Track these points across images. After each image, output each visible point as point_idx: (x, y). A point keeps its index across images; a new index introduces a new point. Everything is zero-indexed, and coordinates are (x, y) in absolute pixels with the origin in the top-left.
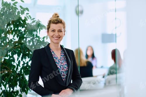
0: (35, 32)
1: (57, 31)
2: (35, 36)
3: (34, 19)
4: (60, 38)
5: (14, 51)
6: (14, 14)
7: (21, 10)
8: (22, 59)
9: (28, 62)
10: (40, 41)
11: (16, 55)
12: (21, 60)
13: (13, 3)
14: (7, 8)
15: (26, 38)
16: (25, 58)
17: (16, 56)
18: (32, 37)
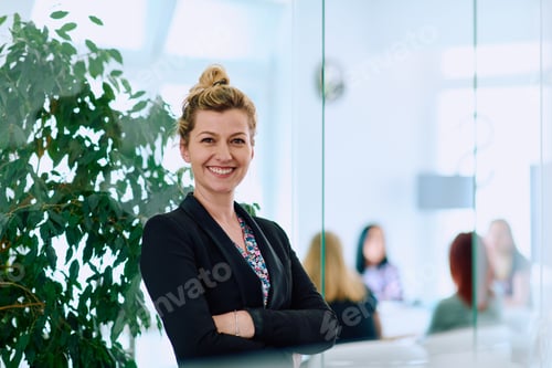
0: (145, 146)
1: (223, 143)
2: (145, 165)
4: (235, 168)
5: (55, 223)
6: (62, 73)
7: (91, 59)
8: (87, 257)
9: (109, 270)
10: (164, 183)
11: (63, 237)
12: (81, 262)
13: (59, 28)
14: (31, 46)
15: (107, 170)
16: (101, 253)
17: (60, 243)
18: (132, 169)
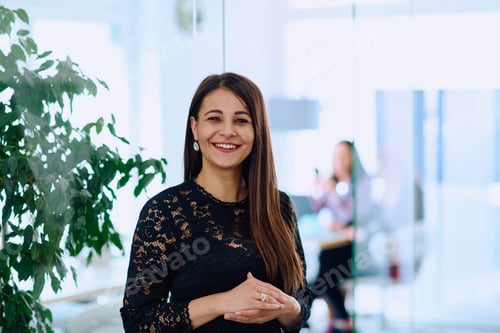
3: (46, 54)
8: (6, 217)
9: (29, 229)
